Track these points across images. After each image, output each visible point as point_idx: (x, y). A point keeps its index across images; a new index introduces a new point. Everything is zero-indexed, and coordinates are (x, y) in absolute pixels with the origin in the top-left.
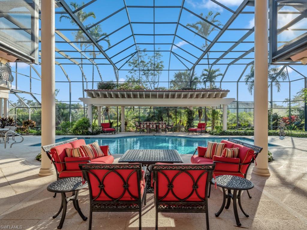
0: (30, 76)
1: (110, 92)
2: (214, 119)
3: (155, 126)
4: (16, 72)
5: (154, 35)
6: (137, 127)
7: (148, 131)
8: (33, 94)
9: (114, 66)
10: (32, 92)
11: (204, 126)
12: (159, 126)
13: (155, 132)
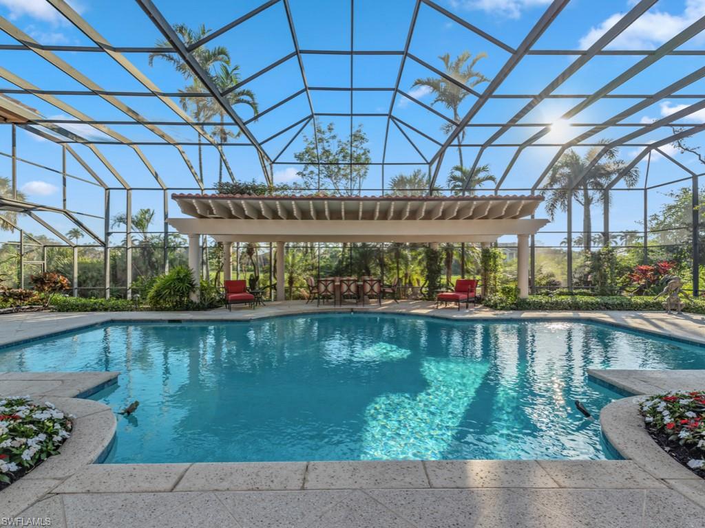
0: (62, 171)
1: (239, 201)
2: (486, 270)
3: (353, 288)
4: (14, 155)
5: (351, 53)
6: (311, 288)
7: (338, 298)
8: (70, 214)
9: (258, 150)
10: (68, 208)
11: (472, 287)
12: (363, 286)
13: (355, 301)
